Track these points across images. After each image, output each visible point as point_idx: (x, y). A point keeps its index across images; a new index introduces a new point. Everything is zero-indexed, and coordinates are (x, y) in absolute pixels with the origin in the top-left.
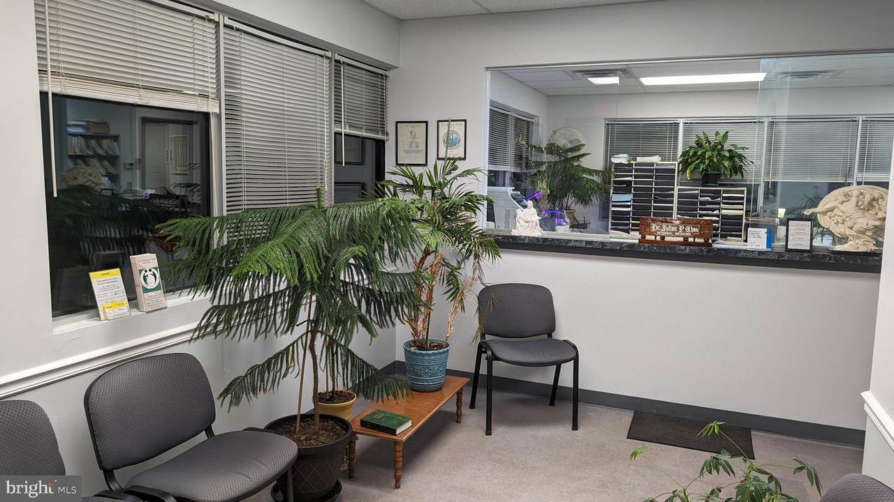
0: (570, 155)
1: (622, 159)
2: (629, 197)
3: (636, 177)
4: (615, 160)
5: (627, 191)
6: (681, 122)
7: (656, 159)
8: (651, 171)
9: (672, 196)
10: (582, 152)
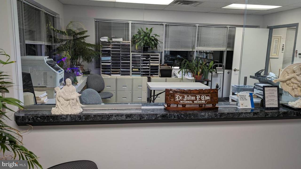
0: (79, 36)
1: (105, 39)
2: (109, 58)
3: (112, 48)
4: (102, 40)
5: (109, 55)
6: (130, 22)
7: (121, 40)
8: (119, 45)
9: (129, 57)
10: (85, 35)
